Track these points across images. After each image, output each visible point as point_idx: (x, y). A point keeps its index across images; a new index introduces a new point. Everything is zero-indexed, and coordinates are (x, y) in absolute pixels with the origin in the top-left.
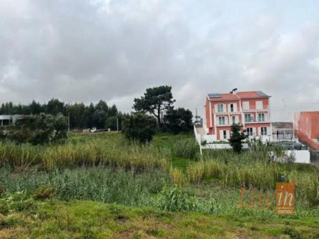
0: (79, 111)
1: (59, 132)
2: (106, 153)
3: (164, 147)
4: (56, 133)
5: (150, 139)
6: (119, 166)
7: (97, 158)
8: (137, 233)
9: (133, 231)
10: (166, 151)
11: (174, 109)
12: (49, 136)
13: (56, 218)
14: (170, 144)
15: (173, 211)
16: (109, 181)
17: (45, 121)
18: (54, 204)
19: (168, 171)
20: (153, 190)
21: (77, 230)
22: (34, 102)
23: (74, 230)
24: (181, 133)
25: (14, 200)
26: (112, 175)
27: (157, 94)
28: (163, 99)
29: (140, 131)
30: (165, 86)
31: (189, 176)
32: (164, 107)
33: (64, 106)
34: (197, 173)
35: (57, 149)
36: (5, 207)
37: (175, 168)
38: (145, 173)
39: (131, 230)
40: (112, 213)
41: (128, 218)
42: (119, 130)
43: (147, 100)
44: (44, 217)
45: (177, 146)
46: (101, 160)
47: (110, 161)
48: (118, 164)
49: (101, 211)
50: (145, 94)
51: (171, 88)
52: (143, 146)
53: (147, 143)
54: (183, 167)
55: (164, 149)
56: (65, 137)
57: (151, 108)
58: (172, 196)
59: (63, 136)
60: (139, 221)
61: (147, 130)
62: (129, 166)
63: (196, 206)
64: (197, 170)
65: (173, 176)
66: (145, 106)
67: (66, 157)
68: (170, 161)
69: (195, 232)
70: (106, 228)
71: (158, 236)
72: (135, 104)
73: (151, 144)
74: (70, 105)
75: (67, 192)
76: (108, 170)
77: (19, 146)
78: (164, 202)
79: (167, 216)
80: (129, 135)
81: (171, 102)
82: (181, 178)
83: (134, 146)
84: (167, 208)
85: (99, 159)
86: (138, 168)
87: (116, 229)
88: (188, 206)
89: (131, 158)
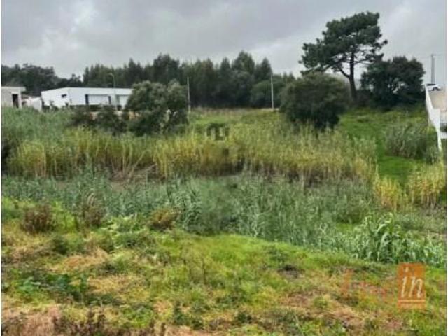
0: (204, 76)
1: (175, 113)
2: (254, 148)
3: (363, 136)
4: (171, 116)
5: (334, 122)
6: (278, 174)
7: (239, 158)
8: (319, 299)
9: (312, 295)
10: (365, 143)
11: (385, 59)
12: (159, 121)
13: (185, 263)
14: (375, 130)
15: (385, 261)
16: (262, 198)
17: (151, 95)
18: (178, 239)
19: (369, 183)
20: (341, 216)
21: (219, 285)
22: (132, 63)
23: (214, 284)
24: (398, 107)
25: (120, 230)
26: (266, 188)
27: (348, 32)
28: (361, 41)
29: (314, 106)
30: (366, 13)
31: (413, 192)
32: (364, 58)
33: (180, 65)
34: (431, 186)
35: (173, 142)
36: (108, 240)
37: (385, 179)
38: (326, 185)
39: (310, 293)
40: (274, 259)
41: (302, 271)
42: (276, 107)
43: (329, 45)
44: (167, 260)
45: (388, 134)
46: (246, 160)
47: (261, 163)
48: (275, 168)
49: (255, 254)
50: (324, 33)
51: (377, 16)
52: (320, 135)
53: (328, 129)
54: (401, 175)
55: (363, 139)
56: (185, 121)
57: (336, 61)
58: (381, 233)
59: (181, 119)
60: (322, 277)
61: (328, 105)
62: (295, 172)
63: (431, 255)
64: (429, 181)
65: (381, 193)
66: (325, 58)
67: (188, 155)
68: (374, 163)
69: (432, 307)
70: (265, 285)
71: (358, 306)
72: (305, 55)
73: (336, 132)
74: (189, 64)
75: (196, 217)
76: (260, 179)
77: (117, 137)
78: (366, 244)
79: (373, 271)
80: (294, 116)
81: (377, 45)
82: (397, 196)
83: (304, 135)
84: (372, 254)
85: (243, 159)
86: (312, 176)
87: (283, 288)
88: (414, 254)
89: (299, 158)
